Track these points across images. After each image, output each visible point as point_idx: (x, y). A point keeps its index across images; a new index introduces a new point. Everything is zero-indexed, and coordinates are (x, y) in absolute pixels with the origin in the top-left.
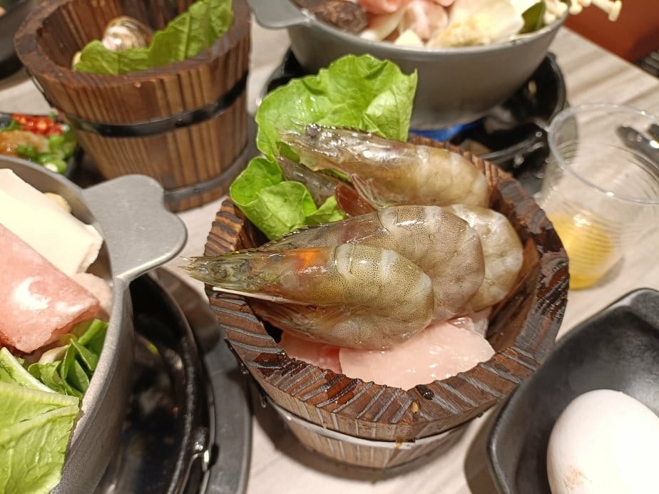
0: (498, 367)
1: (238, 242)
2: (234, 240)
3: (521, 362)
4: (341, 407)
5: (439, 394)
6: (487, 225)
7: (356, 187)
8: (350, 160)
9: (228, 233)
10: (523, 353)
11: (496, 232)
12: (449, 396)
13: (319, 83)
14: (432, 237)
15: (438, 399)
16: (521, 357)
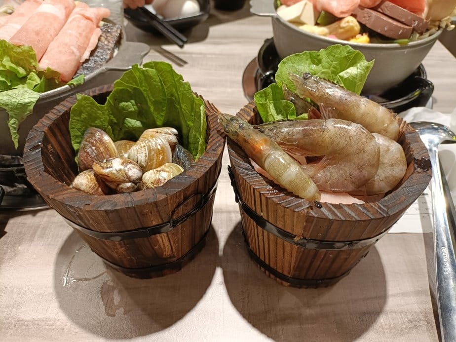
0: (364, 208)
1: (250, 120)
2: (249, 118)
3: (379, 210)
4: (272, 196)
5: (325, 208)
6: (388, 146)
7: (321, 111)
8: (322, 95)
9: (247, 115)
10: (382, 207)
11: (392, 151)
12: (330, 210)
13: (319, 55)
14: (351, 138)
15: (323, 209)
16: (380, 208)
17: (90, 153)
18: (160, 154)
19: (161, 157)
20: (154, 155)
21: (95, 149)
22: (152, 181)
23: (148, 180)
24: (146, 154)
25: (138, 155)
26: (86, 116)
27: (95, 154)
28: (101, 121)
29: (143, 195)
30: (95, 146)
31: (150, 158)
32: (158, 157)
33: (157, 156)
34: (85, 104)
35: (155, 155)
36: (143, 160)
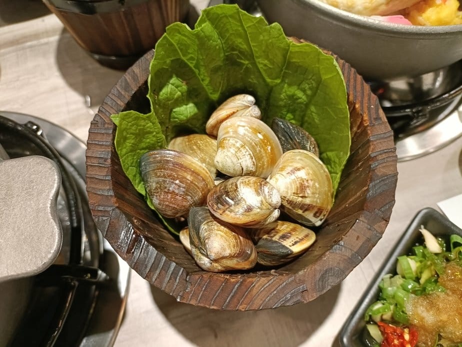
17: (177, 191)
18: (266, 145)
19: (269, 148)
20: (260, 151)
21: (180, 182)
22: (293, 191)
23: (287, 193)
24: (250, 154)
25: (240, 161)
26: (133, 141)
27: (184, 190)
28: (154, 136)
29: (358, 237)
30: (178, 178)
31: (257, 157)
32: (266, 150)
33: (264, 150)
34: (127, 125)
35: (262, 150)
36: (249, 165)
